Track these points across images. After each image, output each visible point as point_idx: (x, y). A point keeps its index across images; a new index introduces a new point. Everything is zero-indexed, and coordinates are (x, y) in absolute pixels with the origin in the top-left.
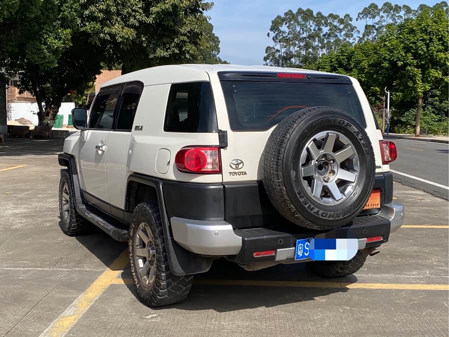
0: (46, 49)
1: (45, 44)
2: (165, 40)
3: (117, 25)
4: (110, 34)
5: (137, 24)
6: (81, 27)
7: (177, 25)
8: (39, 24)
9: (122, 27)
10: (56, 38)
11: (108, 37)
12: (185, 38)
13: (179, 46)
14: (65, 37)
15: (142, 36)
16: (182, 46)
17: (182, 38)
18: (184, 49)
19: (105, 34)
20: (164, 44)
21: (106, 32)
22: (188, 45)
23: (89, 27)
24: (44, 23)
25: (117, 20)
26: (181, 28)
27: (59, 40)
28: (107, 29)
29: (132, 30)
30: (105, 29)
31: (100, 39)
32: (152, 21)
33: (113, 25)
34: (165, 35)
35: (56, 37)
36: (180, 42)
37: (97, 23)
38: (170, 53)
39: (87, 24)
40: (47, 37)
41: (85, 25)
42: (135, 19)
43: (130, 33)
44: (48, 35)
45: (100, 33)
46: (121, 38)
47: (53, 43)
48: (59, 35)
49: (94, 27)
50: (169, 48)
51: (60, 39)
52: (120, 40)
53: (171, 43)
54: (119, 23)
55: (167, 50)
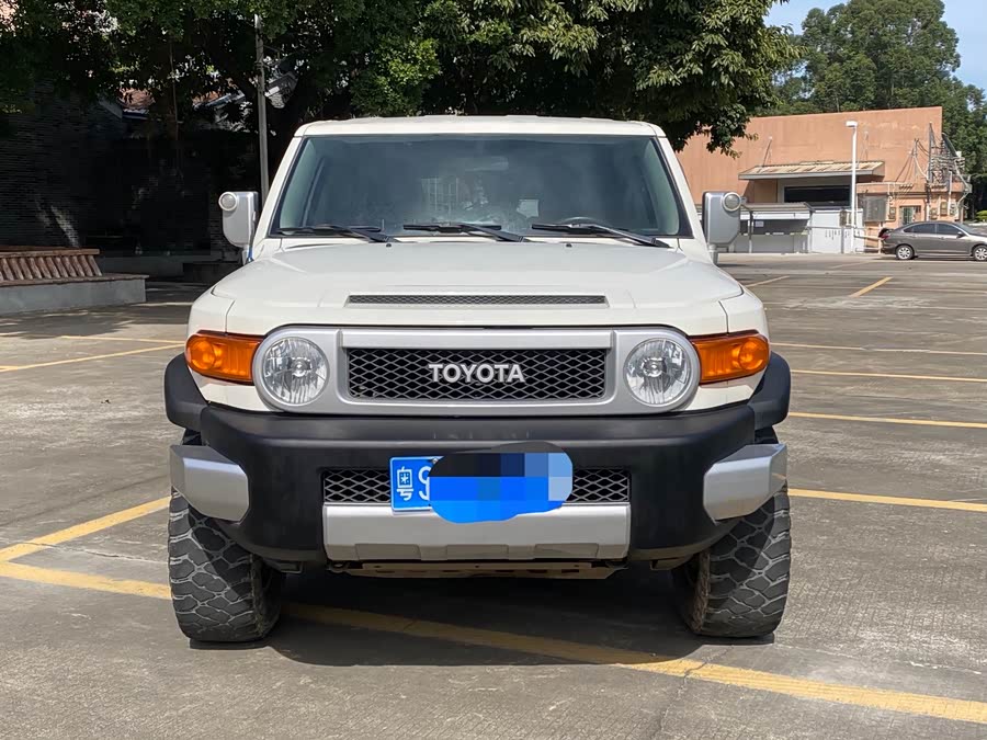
0: (390, 84)
1: (386, 74)
2: (671, 48)
3: (554, 21)
4: (535, 44)
5: (604, 17)
6: (471, 32)
7: (701, 10)
8: (373, 34)
9: (565, 26)
10: (408, 61)
11: (530, 51)
12: (719, 39)
13: (704, 58)
14: (422, 56)
15: (624, 41)
16: (711, 58)
17: (708, 38)
18: (716, 63)
19: (524, 45)
20: (671, 56)
21: (525, 38)
22: (727, 54)
23: (487, 30)
24: (384, 31)
25: (553, 11)
26: (710, 17)
27: (414, 65)
28: (526, 34)
29: (589, 29)
30: (523, 32)
31: (513, 56)
32: (637, 7)
33: (546, 23)
34: (672, 36)
35: (406, 57)
36: (706, 49)
37: (501, 21)
38: (682, 75)
39: (483, 24)
40: (388, 60)
41: (478, 28)
42: (600, 5)
43: (587, 38)
44: (391, 53)
45: (514, 43)
46: (561, 49)
47: (401, 71)
48: (412, 53)
49: (496, 31)
50: (681, 65)
51: (416, 61)
52: (558, 54)
53: (687, 51)
54: (557, 18)
55: (677, 68)
